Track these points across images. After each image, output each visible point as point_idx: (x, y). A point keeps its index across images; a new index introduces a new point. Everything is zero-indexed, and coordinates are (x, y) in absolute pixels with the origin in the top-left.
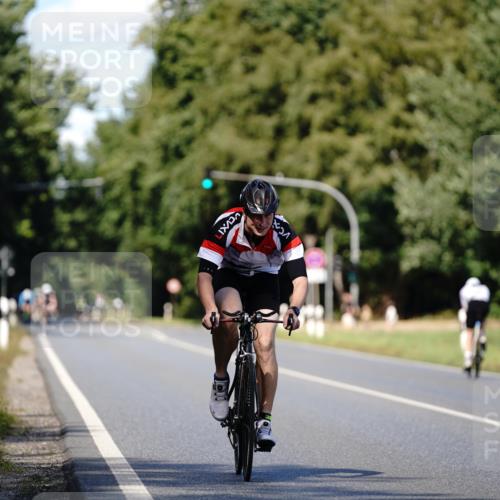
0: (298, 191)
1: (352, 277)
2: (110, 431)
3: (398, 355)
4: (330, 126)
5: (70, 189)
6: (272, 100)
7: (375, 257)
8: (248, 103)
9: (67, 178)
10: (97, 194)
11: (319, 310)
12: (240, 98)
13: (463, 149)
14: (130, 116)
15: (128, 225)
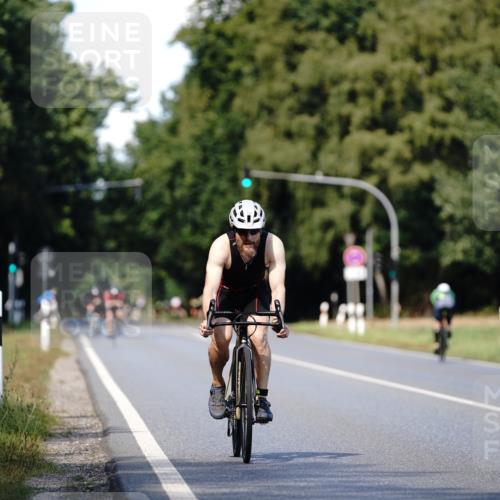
0: (339, 188)
1: (393, 274)
2: (153, 432)
4: (372, 125)
5: (110, 190)
6: (314, 99)
7: (415, 256)
8: (290, 102)
9: (107, 179)
10: (138, 197)
11: (360, 308)
12: (281, 98)
14: (168, 116)
15: (168, 224)
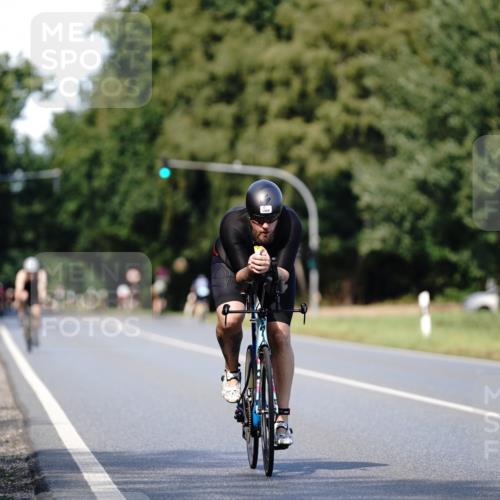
1: (312, 263)
2: (74, 423)
3: (360, 340)
4: (290, 113)
5: (28, 181)
6: (231, 88)
7: (334, 244)
8: (207, 92)
9: (25, 170)
10: (57, 187)
12: (199, 86)
13: (422, 136)
14: (86, 106)
15: (86, 215)
